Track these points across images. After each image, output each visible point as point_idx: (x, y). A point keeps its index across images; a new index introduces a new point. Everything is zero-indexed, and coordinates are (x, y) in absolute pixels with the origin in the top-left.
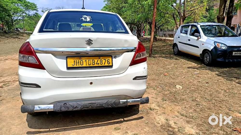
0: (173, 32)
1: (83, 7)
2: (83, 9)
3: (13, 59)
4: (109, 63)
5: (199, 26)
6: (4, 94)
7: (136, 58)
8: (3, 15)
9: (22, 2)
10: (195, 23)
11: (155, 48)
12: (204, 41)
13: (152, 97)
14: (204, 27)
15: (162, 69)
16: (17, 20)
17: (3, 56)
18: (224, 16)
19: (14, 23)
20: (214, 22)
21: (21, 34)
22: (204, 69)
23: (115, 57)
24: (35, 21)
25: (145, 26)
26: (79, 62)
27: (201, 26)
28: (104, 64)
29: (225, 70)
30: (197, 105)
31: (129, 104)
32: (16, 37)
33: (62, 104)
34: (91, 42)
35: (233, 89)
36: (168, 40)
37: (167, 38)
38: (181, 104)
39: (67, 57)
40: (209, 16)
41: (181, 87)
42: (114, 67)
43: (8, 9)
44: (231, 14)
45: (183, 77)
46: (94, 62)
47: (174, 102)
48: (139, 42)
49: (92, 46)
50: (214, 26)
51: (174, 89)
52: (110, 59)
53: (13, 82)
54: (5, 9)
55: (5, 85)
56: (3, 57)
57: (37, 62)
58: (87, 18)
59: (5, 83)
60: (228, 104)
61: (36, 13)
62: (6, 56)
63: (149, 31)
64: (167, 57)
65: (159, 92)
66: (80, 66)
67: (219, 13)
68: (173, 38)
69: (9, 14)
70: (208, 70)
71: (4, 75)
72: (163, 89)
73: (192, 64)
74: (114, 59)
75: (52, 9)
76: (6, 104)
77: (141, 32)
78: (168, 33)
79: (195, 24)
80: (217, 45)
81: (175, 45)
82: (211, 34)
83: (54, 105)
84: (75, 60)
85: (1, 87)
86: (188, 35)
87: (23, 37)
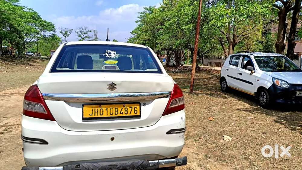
0: (221, 60)
1: (107, 38)
2: (108, 41)
3: (21, 94)
4: (136, 112)
5: (252, 57)
6: (4, 143)
7: (171, 105)
8: (13, 37)
9: (37, 21)
10: (248, 52)
11: (198, 82)
12: (259, 76)
13: (193, 153)
14: (259, 58)
15: (207, 112)
16: (29, 42)
17: (8, 89)
18: (284, 44)
19: (26, 46)
20: (271, 52)
21: (33, 60)
22: (259, 113)
23: (144, 104)
24: (52, 43)
25: (186, 53)
26: (97, 112)
27: (255, 57)
28: (130, 114)
29: (287, 115)
30: (250, 165)
31: (160, 166)
32: (27, 64)
33: (75, 166)
34: (114, 87)
35: (298, 143)
36: (214, 70)
37: (213, 68)
38: (230, 163)
39: (83, 105)
40: (265, 41)
41: (230, 139)
42: (143, 118)
43: (20, 30)
44: (293, 42)
45: (232, 124)
46: (117, 111)
47: (221, 160)
48: (175, 84)
49: (115, 91)
50: (271, 58)
51: (221, 141)
52: (138, 107)
53: (18, 126)
54: (17, 29)
55: (6, 130)
56: (9, 91)
57: (46, 111)
58: (111, 53)
59: (7, 127)
60: (292, 165)
61: (53, 34)
62: (13, 89)
63: (190, 58)
64: (213, 94)
65: (201, 146)
66: (99, 116)
67: (278, 40)
68: (220, 67)
69: (21, 36)
70: (265, 113)
71: (7, 116)
72: (207, 140)
73: (244, 104)
74: (142, 107)
75: (72, 30)
76: (5, 158)
77: (180, 60)
78: (214, 61)
79: (247, 54)
80: (276, 82)
81: (223, 79)
82: (269, 67)
83: (64, 167)
84: (94, 109)
85: (1, 133)
86: (238, 68)
87: (36, 64)
